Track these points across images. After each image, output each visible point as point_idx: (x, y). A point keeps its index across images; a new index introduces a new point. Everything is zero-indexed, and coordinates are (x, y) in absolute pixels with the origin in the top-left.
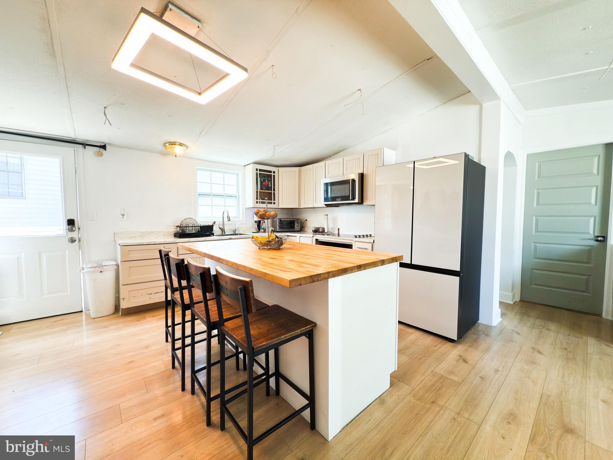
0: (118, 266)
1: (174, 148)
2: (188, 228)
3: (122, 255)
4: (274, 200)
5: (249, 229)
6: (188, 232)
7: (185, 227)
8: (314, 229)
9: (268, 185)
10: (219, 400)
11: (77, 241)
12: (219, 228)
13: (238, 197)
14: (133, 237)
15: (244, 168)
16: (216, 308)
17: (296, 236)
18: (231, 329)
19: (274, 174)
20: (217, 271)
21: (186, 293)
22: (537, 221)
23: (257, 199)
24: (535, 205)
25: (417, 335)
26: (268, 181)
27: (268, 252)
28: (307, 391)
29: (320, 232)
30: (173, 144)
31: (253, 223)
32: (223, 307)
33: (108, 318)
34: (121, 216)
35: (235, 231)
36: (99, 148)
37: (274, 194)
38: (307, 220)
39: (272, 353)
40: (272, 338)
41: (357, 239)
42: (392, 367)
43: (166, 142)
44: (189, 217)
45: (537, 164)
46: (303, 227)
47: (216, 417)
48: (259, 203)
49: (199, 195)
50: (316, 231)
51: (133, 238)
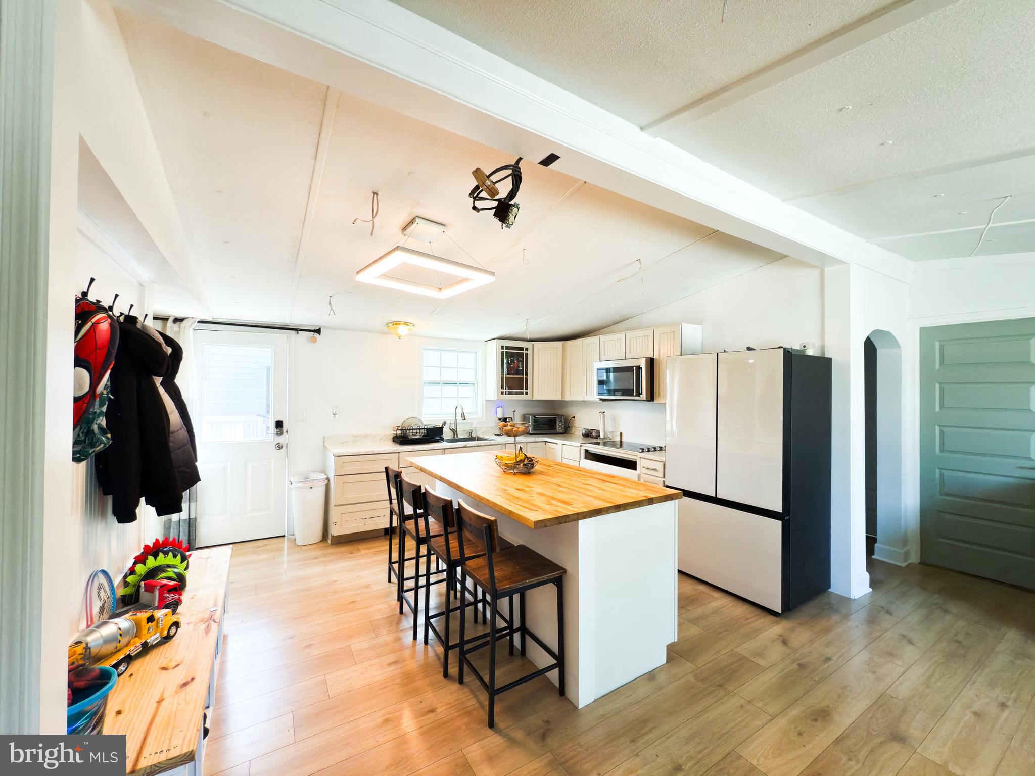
0: (329, 481)
1: (397, 328)
2: (411, 431)
3: (337, 468)
4: (527, 388)
5: (490, 430)
6: (411, 436)
7: (408, 430)
8: (584, 432)
9: (519, 367)
10: (458, 649)
11: (284, 447)
12: (450, 429)
13: (476, 384)
14: (344, 442)
15: (486, 345)
16: (457, 544)
17: (557, 444)
18: (474, 569)
19: (526, 352)
20: (459, 504)
21: (421, 522)
22: (942, 434)
23: (502, 387)
24: (938, 409)
25: (725, 601)
26: (518, 361)
27: (515, 478)
28: (556, 649)
29: (592, 437)
30: (397, 323)
31: (496, 421)
32: (464, 544)
33: (315, 547)
34: (332, 415)
35: (470, 433)
36: (313, 333)
37: (527, 379)
38: (574, 417)
39: (516, 598)
40: (516, 582)
41: (645, 455)
42: (671, 636)
43: (390, 321)
44: (412, 416)
45: (937, 344)
46: (569, 427)
47: (453, 670)
48: (504, 393)
49: (425, 384)
50: (588, 435)
51: (345, 444)
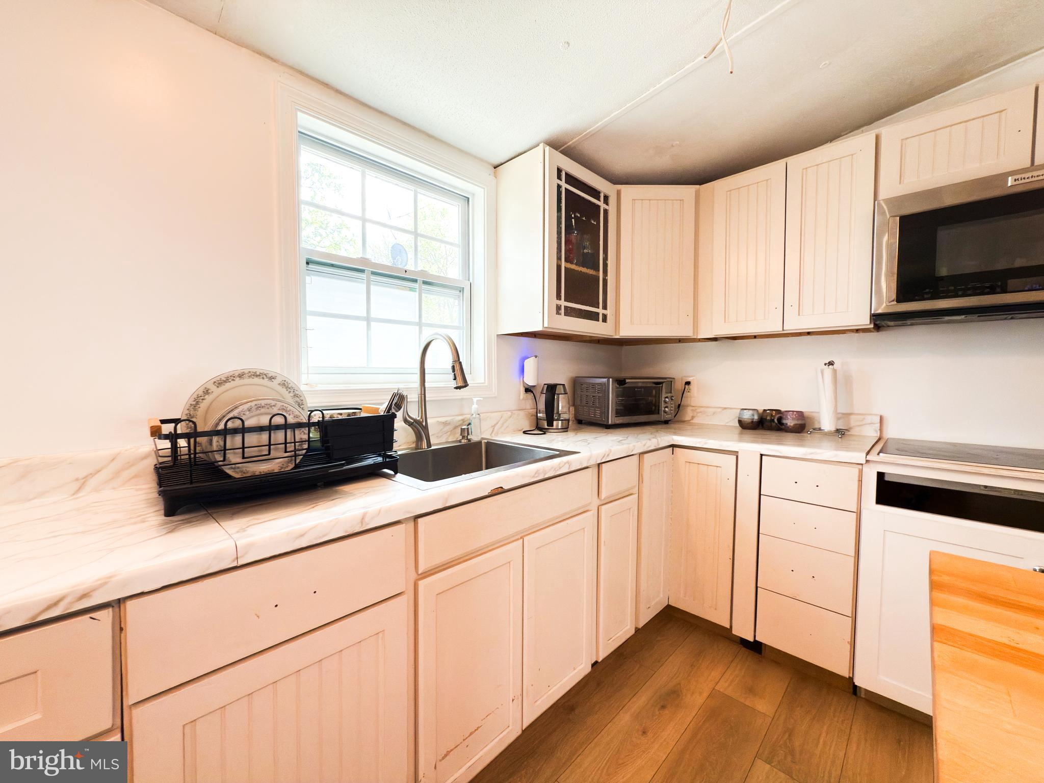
4: (605, 307)
7: (217, 433)
9: (590, 245)
12: (413, 421)
19: (606, 206)
23: (557, 297)
26: (590, 227)
31: (520, 392)
35: (465, 430)
37: (605, 281)
38: (691, 383)
46: (679, 407)
48: (563, 312)
49: (308, 263)
